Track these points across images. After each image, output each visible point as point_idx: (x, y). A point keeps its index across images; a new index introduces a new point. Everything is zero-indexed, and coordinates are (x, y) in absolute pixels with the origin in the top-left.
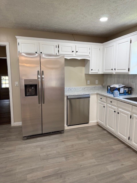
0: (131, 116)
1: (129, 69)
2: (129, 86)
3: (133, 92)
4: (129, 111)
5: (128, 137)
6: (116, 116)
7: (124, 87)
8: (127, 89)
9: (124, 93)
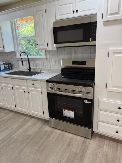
0: (13, 88)
1: (4, 47)
2: (9, 63)
3: (14, 67)
4: (10, 84)
5: (15, 105)
6: (1, 91)
7: (4, 64)
8: (7, 65)
9: (5, 69)
